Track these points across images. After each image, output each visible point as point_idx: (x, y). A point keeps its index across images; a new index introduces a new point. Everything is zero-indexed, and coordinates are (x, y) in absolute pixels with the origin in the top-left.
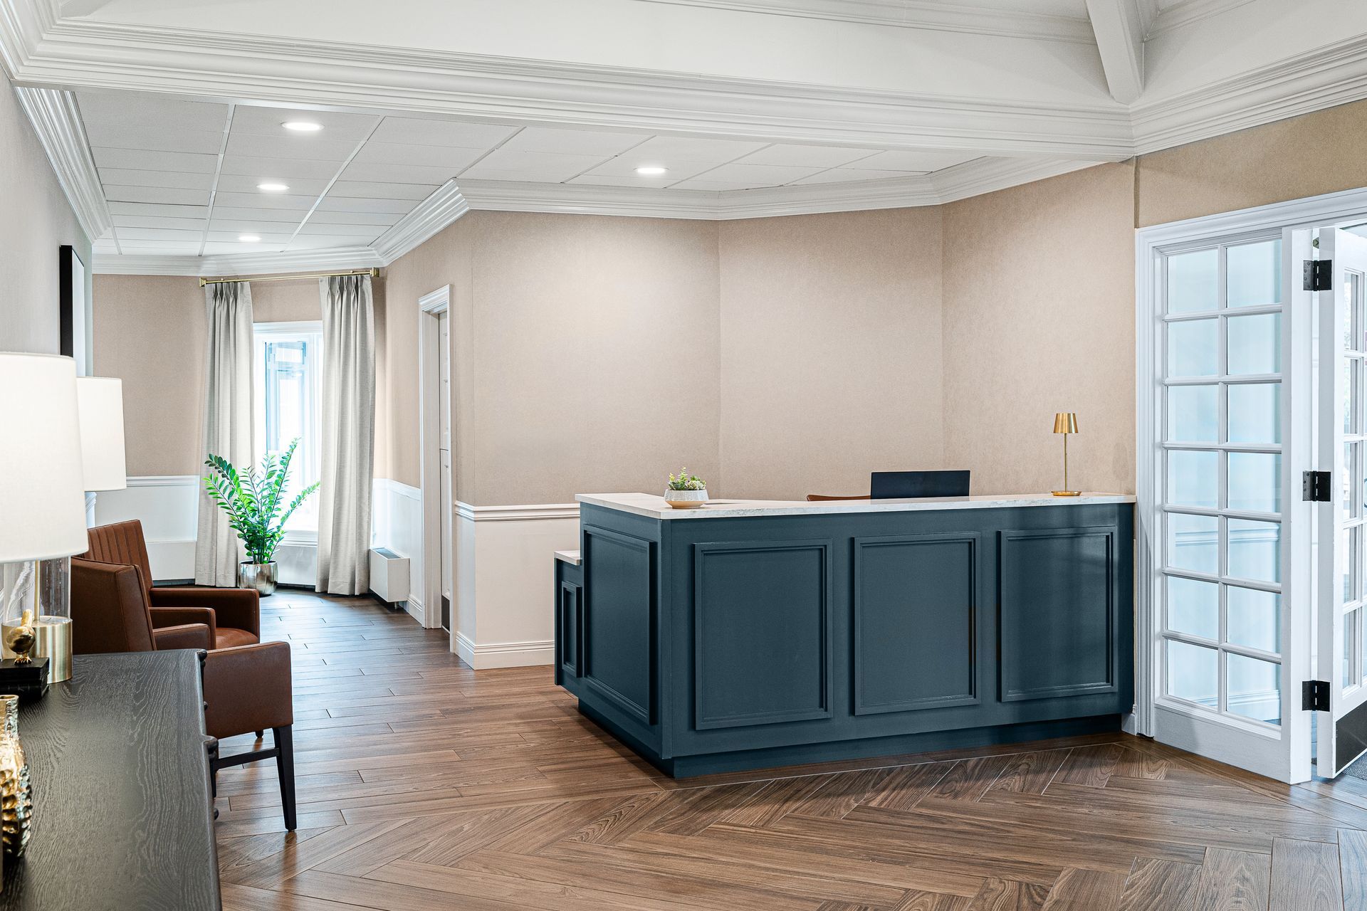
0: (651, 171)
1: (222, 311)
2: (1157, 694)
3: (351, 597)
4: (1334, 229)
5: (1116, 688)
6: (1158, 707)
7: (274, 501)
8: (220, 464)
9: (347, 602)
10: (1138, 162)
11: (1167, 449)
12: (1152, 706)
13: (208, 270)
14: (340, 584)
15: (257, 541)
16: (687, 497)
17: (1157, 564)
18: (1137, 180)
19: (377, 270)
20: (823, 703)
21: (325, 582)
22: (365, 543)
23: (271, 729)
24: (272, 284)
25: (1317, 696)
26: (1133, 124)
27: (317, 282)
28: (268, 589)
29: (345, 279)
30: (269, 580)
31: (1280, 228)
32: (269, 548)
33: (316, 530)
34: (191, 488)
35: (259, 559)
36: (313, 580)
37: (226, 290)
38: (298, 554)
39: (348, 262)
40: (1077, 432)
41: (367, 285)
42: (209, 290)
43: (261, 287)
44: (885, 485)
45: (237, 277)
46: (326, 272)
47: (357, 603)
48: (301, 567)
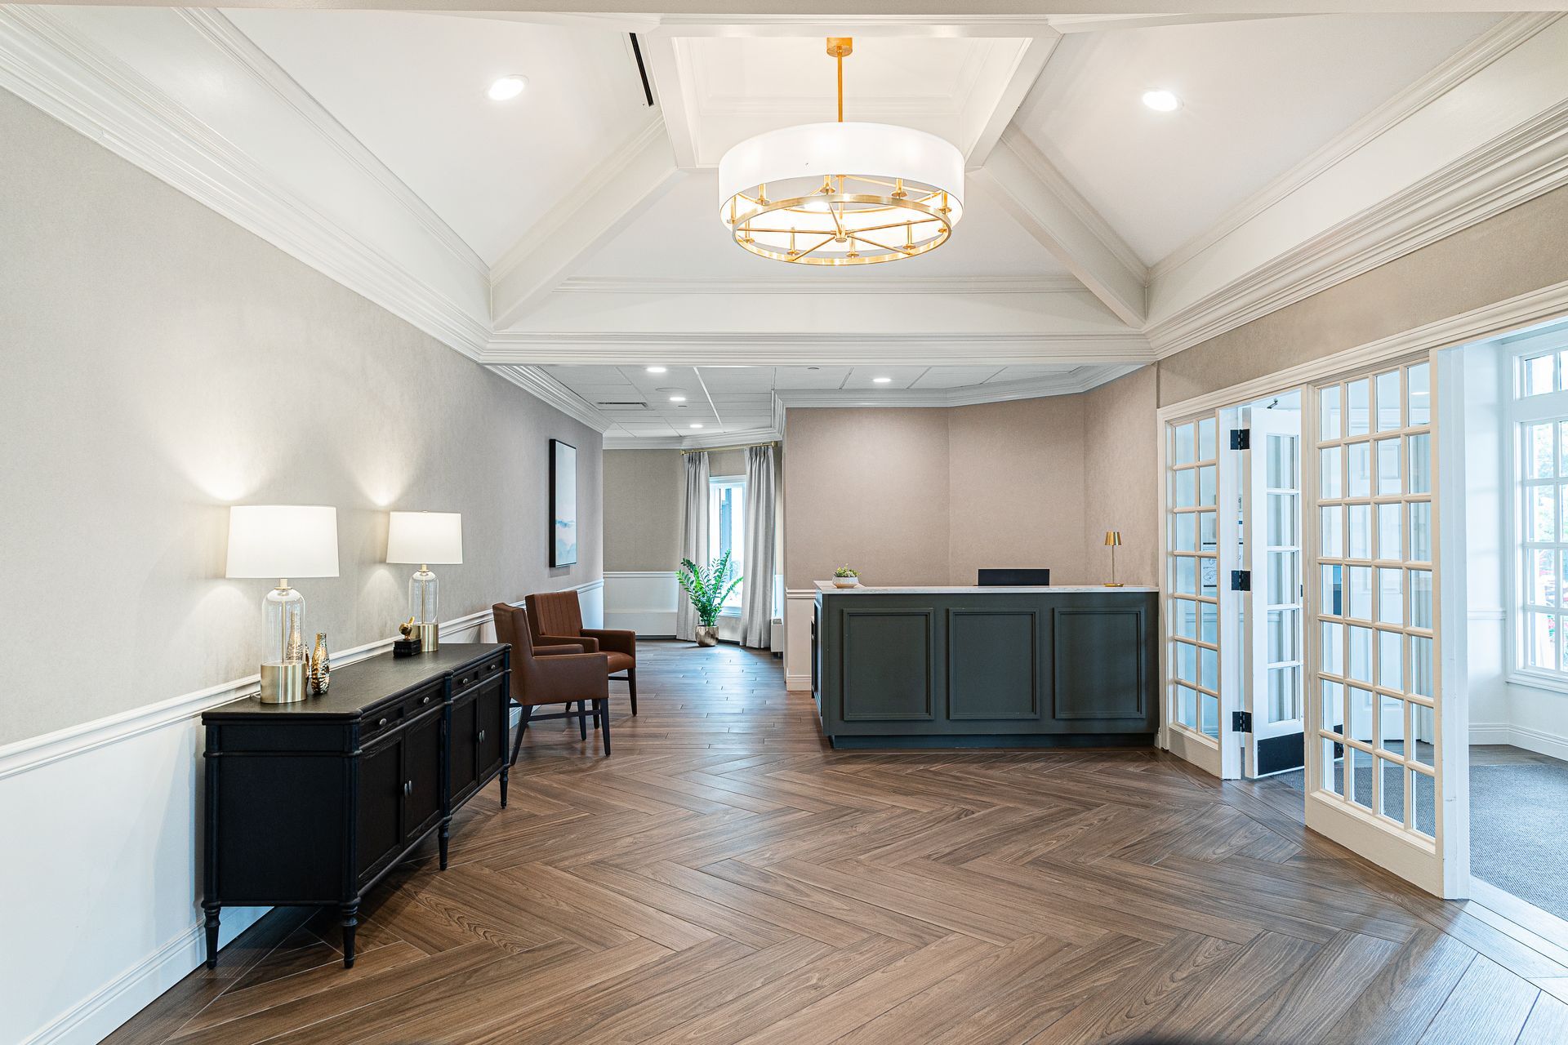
0: (882, 381)
1: (692, 471)
2: (1171, 721)
3: (759, 649)
4: (1250, 408)
5: (1144, 715)
6: (1171, 730)
7: (717, 588)
8: (688, 564)
9: (757, 652)
10: (1158, 364)
11: (1176, 556)
12: (1168, 729)
13: (686, 445)
14: (753, 642)
15: (706, 611)
16: (843, 581)
17: (1170, 634)
18: (1158, 377)
19: (776, 443)
20: (928, 710)
21: (745, 639)
22: (768, 616)
23: (591, 700)
24: (721, 453)
25: (1243, 722)
26: (1149, 340)
27: (742, 450)
28: (713, 642)
29: (758, 448)
30: (713, 636)
31: (1214, 409)
32: (714, 617)
33: (741, 606)
34: (673, 580)
35: (708, 623)
36: (738, 638)
37: (694, 457)
38: (732, 621)
39: (760, 437)
40: (1120, 544)
41: (771, 452)
42: (686, 456)
43: (715, 455)
44: (987, 577)
45: (702, 449)
46: (748, 444)
47: (762, 653)
48: (733, 630)
